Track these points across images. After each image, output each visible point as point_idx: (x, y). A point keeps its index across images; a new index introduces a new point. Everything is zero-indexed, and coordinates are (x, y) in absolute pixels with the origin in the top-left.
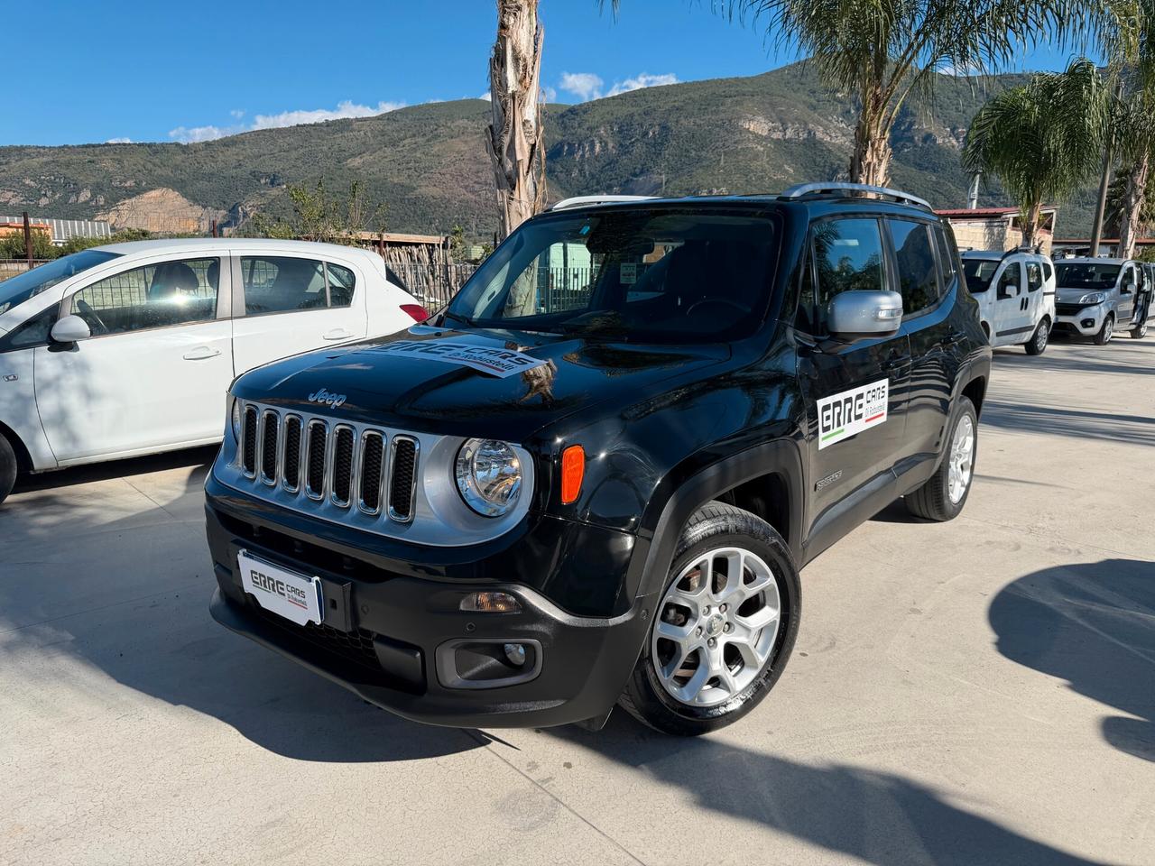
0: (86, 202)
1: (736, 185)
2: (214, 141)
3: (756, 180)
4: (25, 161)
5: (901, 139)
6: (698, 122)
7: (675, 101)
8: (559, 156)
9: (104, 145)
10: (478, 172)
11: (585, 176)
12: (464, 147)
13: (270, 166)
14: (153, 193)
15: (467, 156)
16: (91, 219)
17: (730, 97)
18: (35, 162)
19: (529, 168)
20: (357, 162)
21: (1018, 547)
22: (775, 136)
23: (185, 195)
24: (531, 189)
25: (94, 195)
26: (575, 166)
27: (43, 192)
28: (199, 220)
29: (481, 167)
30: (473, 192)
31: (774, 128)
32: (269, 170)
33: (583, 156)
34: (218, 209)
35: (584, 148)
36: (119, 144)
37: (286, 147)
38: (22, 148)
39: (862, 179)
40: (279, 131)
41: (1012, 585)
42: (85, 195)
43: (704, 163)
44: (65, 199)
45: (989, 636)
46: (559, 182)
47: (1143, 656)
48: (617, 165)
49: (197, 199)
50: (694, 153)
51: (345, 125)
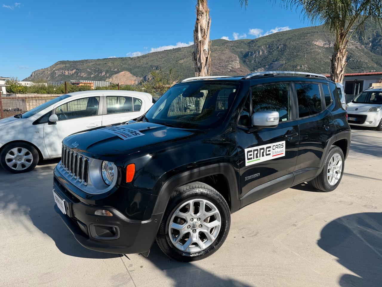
0: (104, 76)
1: (311, 64)
2: (140, 56)
3: (318, 62)
4: (88, 64)
5: (376, 45)
6: (297, 43)
7: (289, 36)
8: (248, 56)
9: (109, 59)
10: (220, 63)
11: (256, 63)
12: (216, 55)
13: (156, 63)
14: (122, 73)
15: (217, 58)
16: (105, 81)
17: (309, 33)
18: (90, 64)
19: (205, 65)
20: (182, 61)
21: (352, 204)
22: (326, 46)
23: (131, 73)
24: (206, 72)
25: (106, 74)
26: (253, 59)
27: (92, 73)
28: (135, 81)
29: (221, 61)
30: (218, 69)
31: (325, 44)
32: (156, 65)
33: (256, 56)
34: (140, 77)
35: (256, 53)
36: (113, 58)
37: (161, 57)
38: (87, 60)
39: (336, 63)
40: (159, 52)
41: (339, 219)
42: (104, 73)
43: (299, 57)
44: (98, 75)
45: (318, 237)
46: (247, 64)
47: (376, 252)
48: (267, 59)
49: (135, 74)
50: (295, 53)
51: (179, 49)
